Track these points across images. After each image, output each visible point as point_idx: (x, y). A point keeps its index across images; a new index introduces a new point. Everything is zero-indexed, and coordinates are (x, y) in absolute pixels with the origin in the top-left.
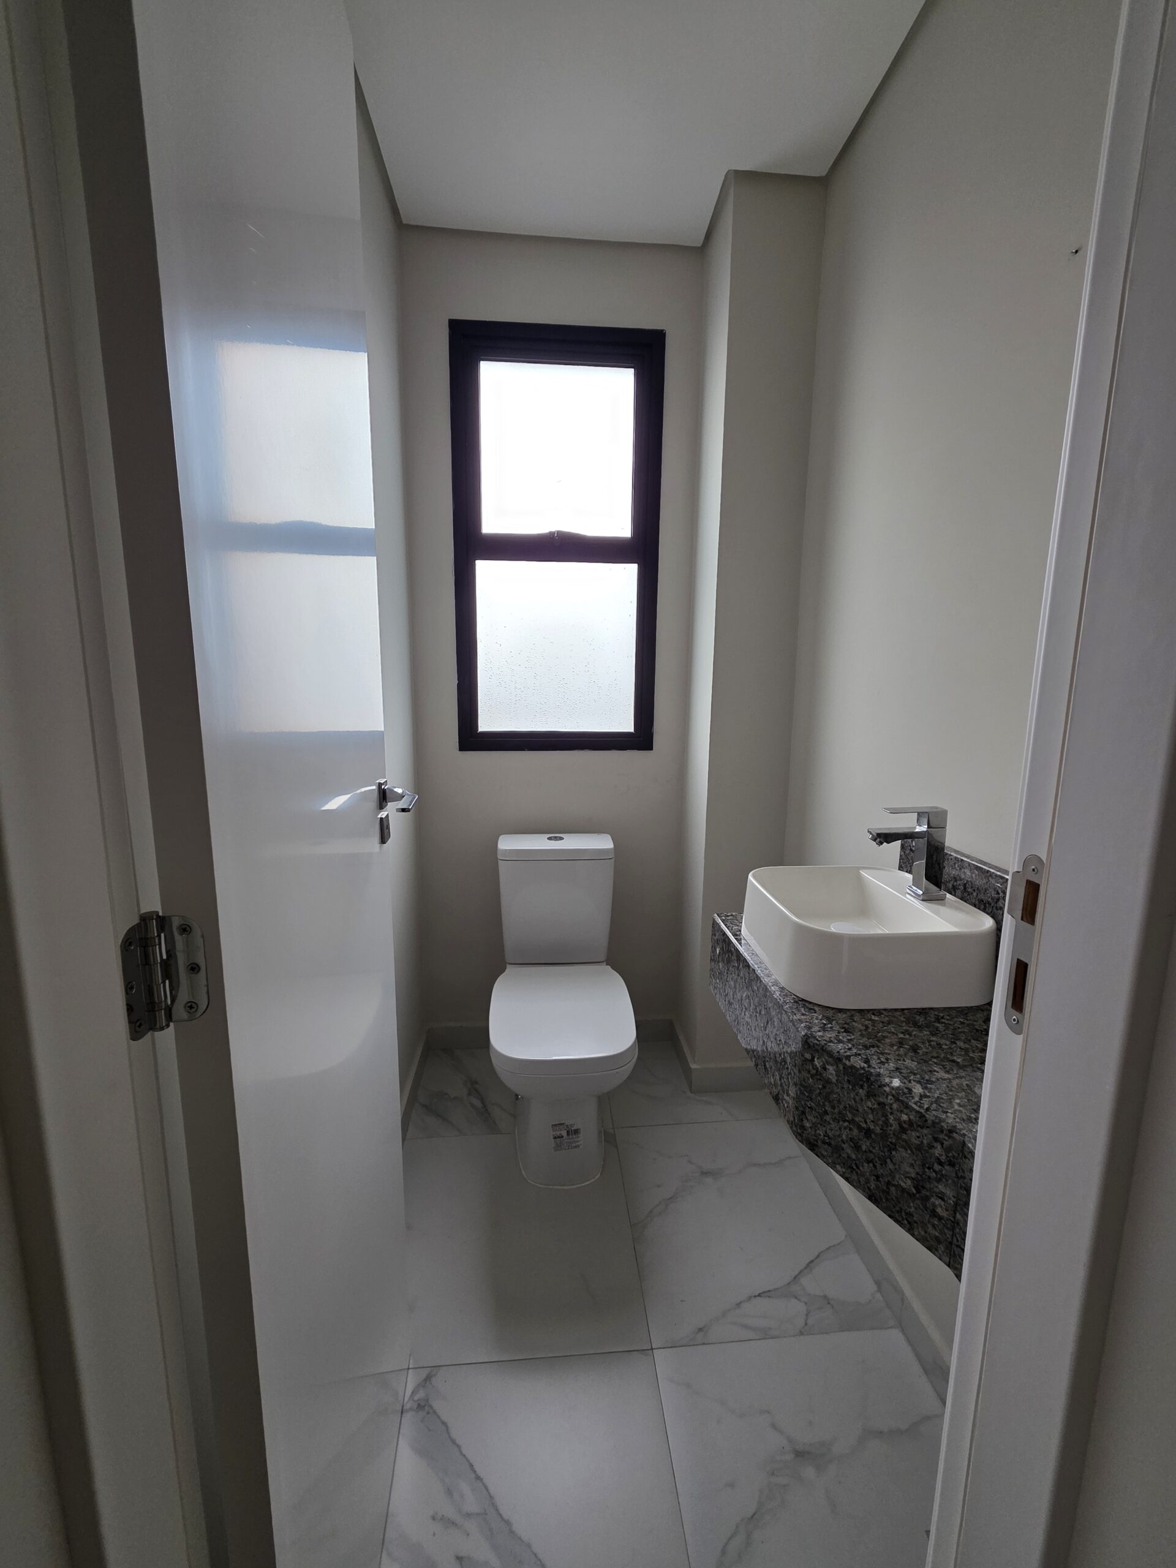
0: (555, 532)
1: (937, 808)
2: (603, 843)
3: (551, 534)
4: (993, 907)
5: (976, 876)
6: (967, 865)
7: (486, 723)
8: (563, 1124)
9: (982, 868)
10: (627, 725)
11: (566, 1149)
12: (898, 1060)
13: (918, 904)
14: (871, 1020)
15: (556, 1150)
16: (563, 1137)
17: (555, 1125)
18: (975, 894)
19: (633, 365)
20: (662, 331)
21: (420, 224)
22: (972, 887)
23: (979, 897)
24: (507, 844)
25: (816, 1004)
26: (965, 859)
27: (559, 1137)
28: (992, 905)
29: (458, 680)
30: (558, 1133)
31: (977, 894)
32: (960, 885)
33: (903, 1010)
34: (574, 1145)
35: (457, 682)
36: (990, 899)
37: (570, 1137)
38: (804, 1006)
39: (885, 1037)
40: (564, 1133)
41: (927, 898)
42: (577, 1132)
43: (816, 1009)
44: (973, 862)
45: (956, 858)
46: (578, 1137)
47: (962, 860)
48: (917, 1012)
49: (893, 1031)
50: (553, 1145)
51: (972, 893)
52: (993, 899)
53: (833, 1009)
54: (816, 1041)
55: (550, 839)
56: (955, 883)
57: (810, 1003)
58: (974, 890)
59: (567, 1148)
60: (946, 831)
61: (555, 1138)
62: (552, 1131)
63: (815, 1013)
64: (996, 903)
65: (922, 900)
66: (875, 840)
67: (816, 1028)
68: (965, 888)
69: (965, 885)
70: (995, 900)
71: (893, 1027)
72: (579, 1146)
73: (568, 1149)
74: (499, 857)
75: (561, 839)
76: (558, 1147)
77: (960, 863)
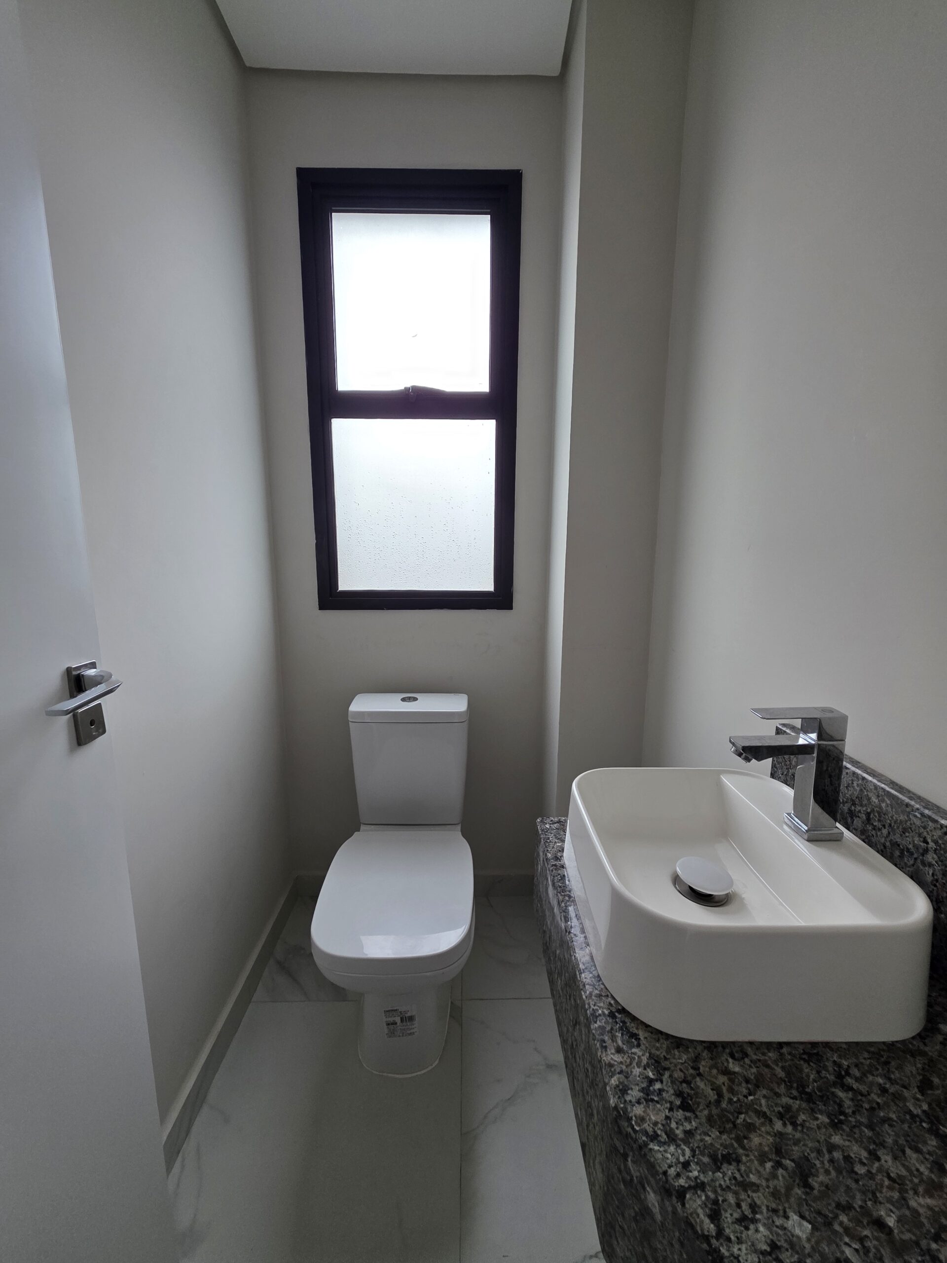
0: (410, 388)
1: (831, 711)
2: (457, 704)
3: (407, 389)
4: (916, 859)
5: (887, 806)
6: (873, 787)
7: (347, 581)
8: (397, 1010)
9: (898, 798)
10: (486, 584)
11: (399, 1036)
12: (775, 1211)
13: (801, 846)
14: (726, 1072)
15: (390, 1037)
16: (396, 1023)
17: (388, 1011)
18: (885, 832)
19: (489, 210)
20: (518, 171)
21: (264, 66)
22: (879, 821)
23: (892, 837)
24: (362, 704)
25: (642, 1023)
26: (870, 778)
27: (392, 1024)
28: (915, 856)
29: (316, 539)
30: (391, 1020)
31: (889, 833)
32: (860, 811)
33: (781, 1045)
34: (409, 1032)
35: (315, 541)
36: (911, 846)
37: (404, 1024)
38: (624, 1029)
39: (751, 1127)
40: (398, 1020)
41: (815, 838)
42: (411, 1019)
43: (642, 1034)
44: (883, 786)
45: (854, 773)
46: (413, 1025)
47: (864, 778)
48: (805, 1053)
49: (765, 1109)
50: (386, 1031)
51: (880, 830)
52: (916, 847)
53: (668, 1036)
54: (629, 1130)
55: (403, 700)
56: (853, 808)
57: (634, 1019)
58: (884, 826)
59: (401, 1035)
60: (845, 743)
61: (388, 1024)
62: (384, 1017)
63: (639, 1046)
64: (923, 855)
65: (808, 840)
66: (740, 755)
67: (634, 1094)
68: (868, 819)
69: (868, 814)
70: (921, 851)
71: (764, 1096)
72: (414, 1033)
73: (403, 1036)
74: (350, 720)
75: (415, 699)
76: (391, 1034)
77: (860, 782)
